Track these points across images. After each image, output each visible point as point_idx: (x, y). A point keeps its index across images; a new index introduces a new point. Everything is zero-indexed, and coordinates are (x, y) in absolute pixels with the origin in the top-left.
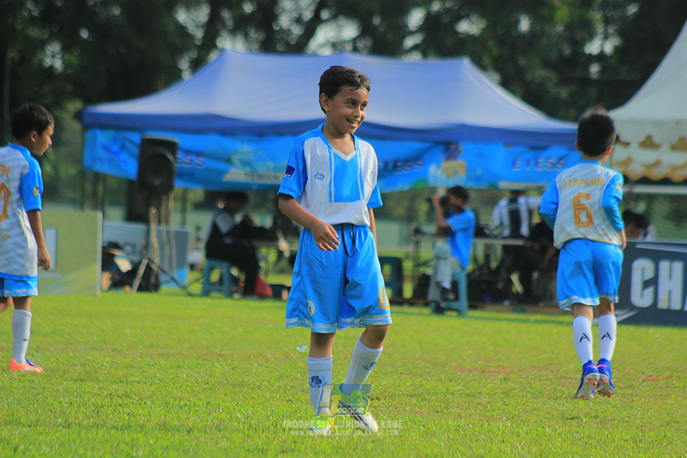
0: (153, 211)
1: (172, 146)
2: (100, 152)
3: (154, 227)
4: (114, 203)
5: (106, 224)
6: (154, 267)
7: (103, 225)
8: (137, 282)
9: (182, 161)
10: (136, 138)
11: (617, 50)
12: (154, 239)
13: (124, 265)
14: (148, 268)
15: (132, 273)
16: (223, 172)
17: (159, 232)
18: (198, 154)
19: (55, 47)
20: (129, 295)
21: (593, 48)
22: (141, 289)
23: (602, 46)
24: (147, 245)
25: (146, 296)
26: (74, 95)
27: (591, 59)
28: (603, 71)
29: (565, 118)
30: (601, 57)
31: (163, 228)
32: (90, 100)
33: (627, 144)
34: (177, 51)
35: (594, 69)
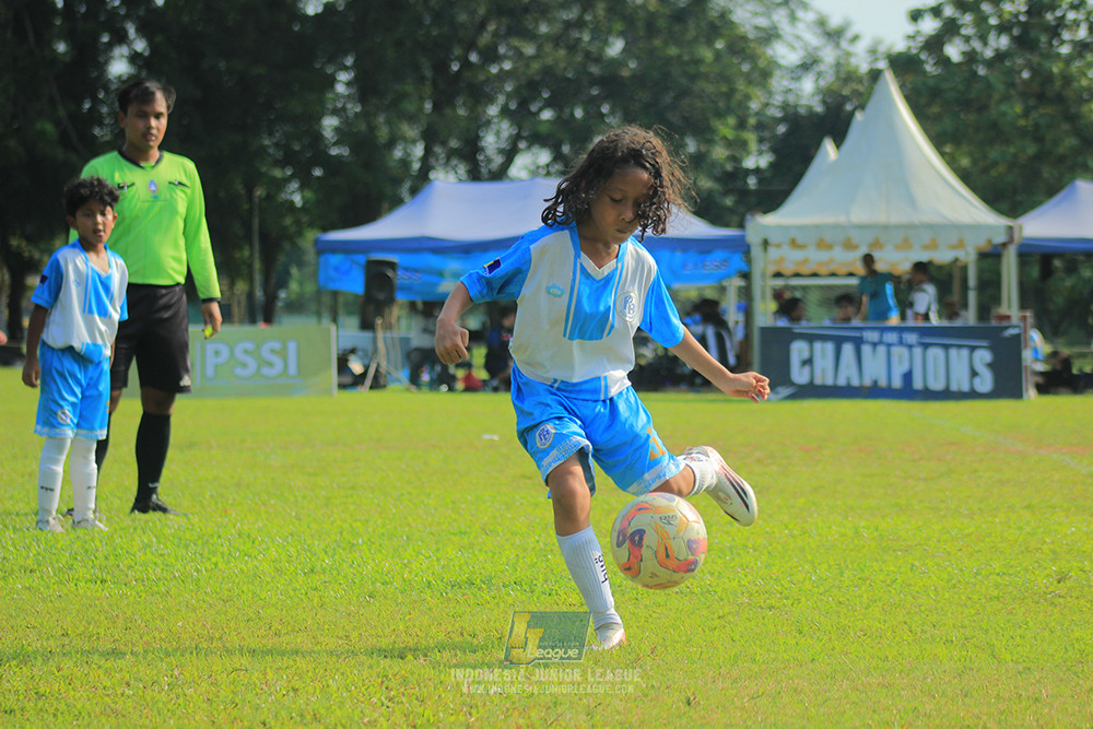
0: (379, 322)
1: (392, 265)
2: (332, 273)
3: (380, 334)
4: (350, 313)
5: (341, 333)
6: (381, 370)
7: (338, 336)
8: (368, 381)
9: (400, 278)
10: (361, 259)
11: (772, 165)
12: (381, 345)
13: (356, 367)
14: (377, 371)
15: (363, 376)
16: (436, 285)
17: (385, 339)
18: (416, 270)
19: (294, 185)
20: (363, 395)
21: (750, 163)
22: (371, 388)
23: (757, 161)
24: (376, 350)
25: (377, 395)
26: (312, 225)
27: (747, 172)
28: (760, 181)
29: (726, 225)
30: (757, 171)
31: (388, 335)
32: (325, 229)
33: (778, 246)
34: (397, 182)
35: (752, 182)
